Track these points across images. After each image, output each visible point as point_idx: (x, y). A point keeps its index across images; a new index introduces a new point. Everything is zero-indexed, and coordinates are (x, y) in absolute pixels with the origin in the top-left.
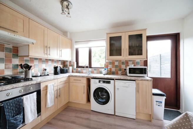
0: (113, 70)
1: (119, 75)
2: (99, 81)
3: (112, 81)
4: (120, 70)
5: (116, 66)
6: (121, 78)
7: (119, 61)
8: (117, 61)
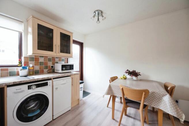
0: (37, 68)
1: (45, 74)
2: (28, 86)
3: (49, 82)
4: (46, 67)
5: (41, 63)
6: (59, 76)
7: (45, 57)
8: (43, 57)
